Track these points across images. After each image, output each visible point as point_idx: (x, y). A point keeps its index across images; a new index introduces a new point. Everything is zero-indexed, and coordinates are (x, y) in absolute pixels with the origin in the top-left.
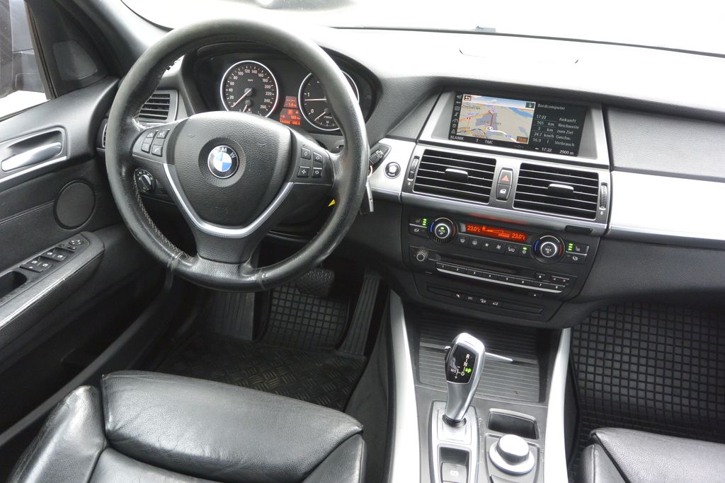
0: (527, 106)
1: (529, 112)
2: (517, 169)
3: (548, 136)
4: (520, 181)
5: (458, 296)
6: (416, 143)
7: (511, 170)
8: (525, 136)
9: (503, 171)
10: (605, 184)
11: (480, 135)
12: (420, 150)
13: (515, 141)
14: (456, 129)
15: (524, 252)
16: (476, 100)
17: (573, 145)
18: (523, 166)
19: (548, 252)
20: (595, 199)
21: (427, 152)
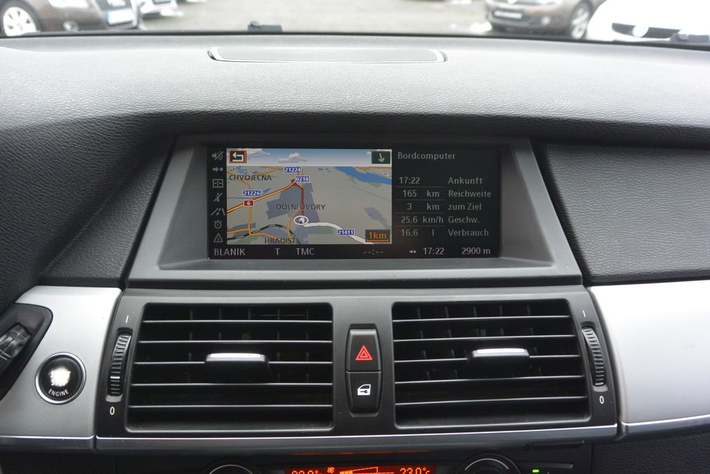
0: (375, 159)
1: (381, 173)
2: (387, 320)
3: (431, 220)
4: (400, 351)
6: (122, 287)
7: (372, 326)
8: (381, 227)
9: (354, 333)
10: (589, 325)
11: (282, 238)
12: (139, 300)
13: (363, 241)
14: (224, 230)
16: (257, 159)
17: (486, 233)
18: (398, 311)
20: (578, 367)
21: (151, 310)
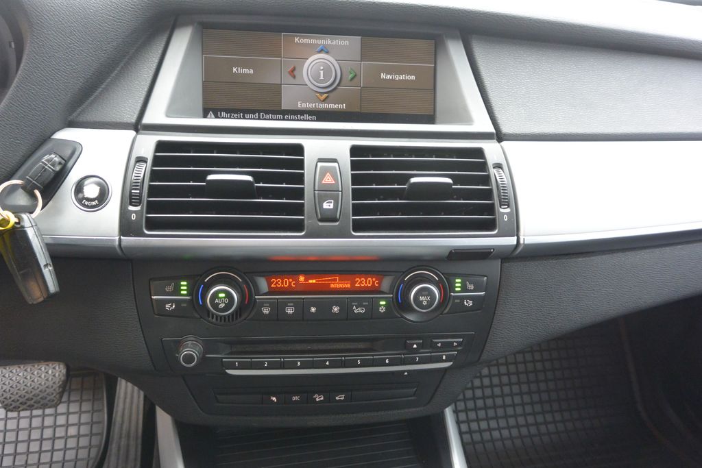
2: (346, 159)
4: (356, 180)
5: (274, 399)
6: (137, 131)
7: (335, 161)
9: (320, 164)
10: (498, 166)
12: (147, 145)
15: (382, 310)
18: (355, 151)
19: (425, 303)
20: (488, 194)
21: (161, 146)
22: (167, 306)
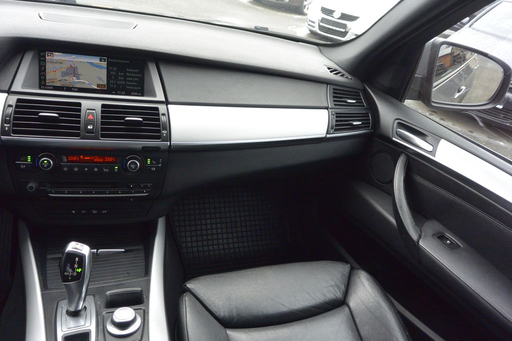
0: (101, 60)
1: (103, 65)
2: (99, 109)
3: (120, 82)
4: (102, 117)
5: (74, 212)
6: (8, 93)
7: (94, 110)
8: (103, 84)
9: (88, 111)
10: (164, 115)
11: (67, 84)
12: (13, 100)
13: (96, 88)
14: (45, 80)
15: (116, 170)
16: (58, 56)
17: (140, 88)
18: (103, 106)
19: (133, 168)
20: (159, 126)
21: (19, 100)
22: (22, 166)
